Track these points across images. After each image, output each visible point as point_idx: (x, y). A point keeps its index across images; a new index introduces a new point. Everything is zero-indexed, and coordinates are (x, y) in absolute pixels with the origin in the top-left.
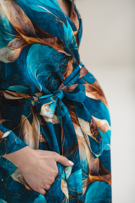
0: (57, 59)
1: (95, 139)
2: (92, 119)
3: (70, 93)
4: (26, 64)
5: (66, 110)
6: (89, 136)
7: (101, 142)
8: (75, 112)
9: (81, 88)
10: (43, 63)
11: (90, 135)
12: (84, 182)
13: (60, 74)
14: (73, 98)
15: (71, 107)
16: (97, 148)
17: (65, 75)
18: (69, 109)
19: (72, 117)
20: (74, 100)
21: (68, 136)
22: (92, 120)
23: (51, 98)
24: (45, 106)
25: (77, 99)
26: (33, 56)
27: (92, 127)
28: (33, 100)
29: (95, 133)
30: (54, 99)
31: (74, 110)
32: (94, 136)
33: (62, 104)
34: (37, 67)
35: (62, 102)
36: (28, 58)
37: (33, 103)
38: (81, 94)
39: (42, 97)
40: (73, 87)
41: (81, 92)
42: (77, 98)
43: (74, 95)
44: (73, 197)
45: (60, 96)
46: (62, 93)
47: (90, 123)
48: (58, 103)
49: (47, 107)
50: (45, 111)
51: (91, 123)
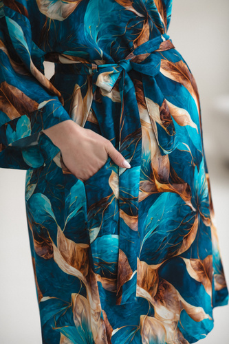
0: (124, 18)
1: (165, 129)
2: (165, 102)
3: (138, 63)
4: (83, 22)
5: (131, 85)
6: (157, 123)
7: (174, 136)
8: (143, 90)
9: (154, 59)
10: (105, 22)
11: (160, 122)
12: (142, 183)
13: (129, 39)
14: (141, 69)
15: (138, 83)
16: (167, 141)
17: (136, 42)
18: (136, 86)
19: (139, 95)
20: (143, 72)
21: (130, 120)
22: (163, 104)
23: (114, 68)
24: (104, 75)
25: (146, 72)
26: (93, 13)
27: (162, 113)
28: (91, 67)
29: (166, 121)
30: (117, 69)
31: (141, 87)
32: (164, 124)
33: (127, 76)
34: (97, 29)
35: (127, 74)
36: (87, 15)
37: (90, 71)
38: (153, 66)
39: (103, 66)
40: (143, 56)
41: (153, 63)
42: (146, 70)
43: (142, 65)
44: (125, 200)
45: (126, 66)
46: (128, 63)
47: (160, 106)
48: (122, 74)
49: (106, 78)
50: (103, 81)
51: (163, 107)
